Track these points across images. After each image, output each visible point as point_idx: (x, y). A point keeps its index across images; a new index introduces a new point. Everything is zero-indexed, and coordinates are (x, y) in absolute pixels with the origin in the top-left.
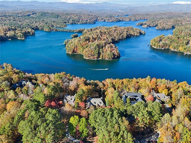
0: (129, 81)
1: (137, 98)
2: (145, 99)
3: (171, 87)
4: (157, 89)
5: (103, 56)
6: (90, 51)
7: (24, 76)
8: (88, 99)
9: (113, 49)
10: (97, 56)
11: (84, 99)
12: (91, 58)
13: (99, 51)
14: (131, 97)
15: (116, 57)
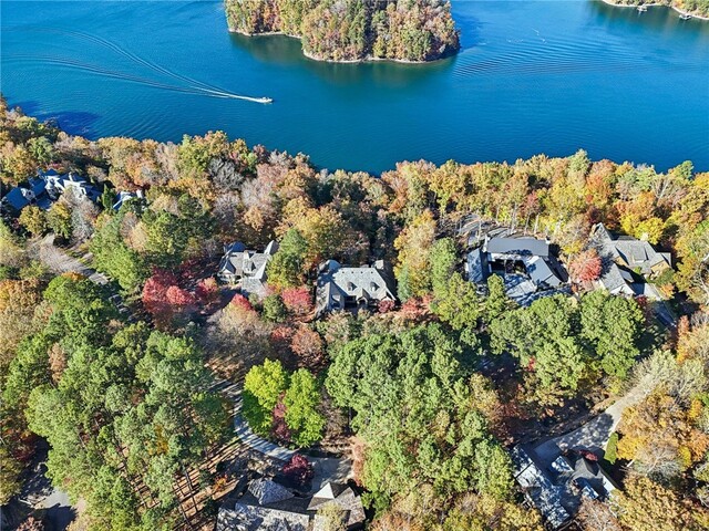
0: (496, 174)
1: (530, 261)
2: (561, 262)
3: (675, 202)
4: (618, 215)
5: (384, 49)
6: (330, 24)
7: (49, 149)
8: (322, 267)
9: (429, 10)
10: (360, 46)
11: (307, 265)
12: (334, 54)
13: (368, 23)
14: (506, 257)
15: (442, 49)
